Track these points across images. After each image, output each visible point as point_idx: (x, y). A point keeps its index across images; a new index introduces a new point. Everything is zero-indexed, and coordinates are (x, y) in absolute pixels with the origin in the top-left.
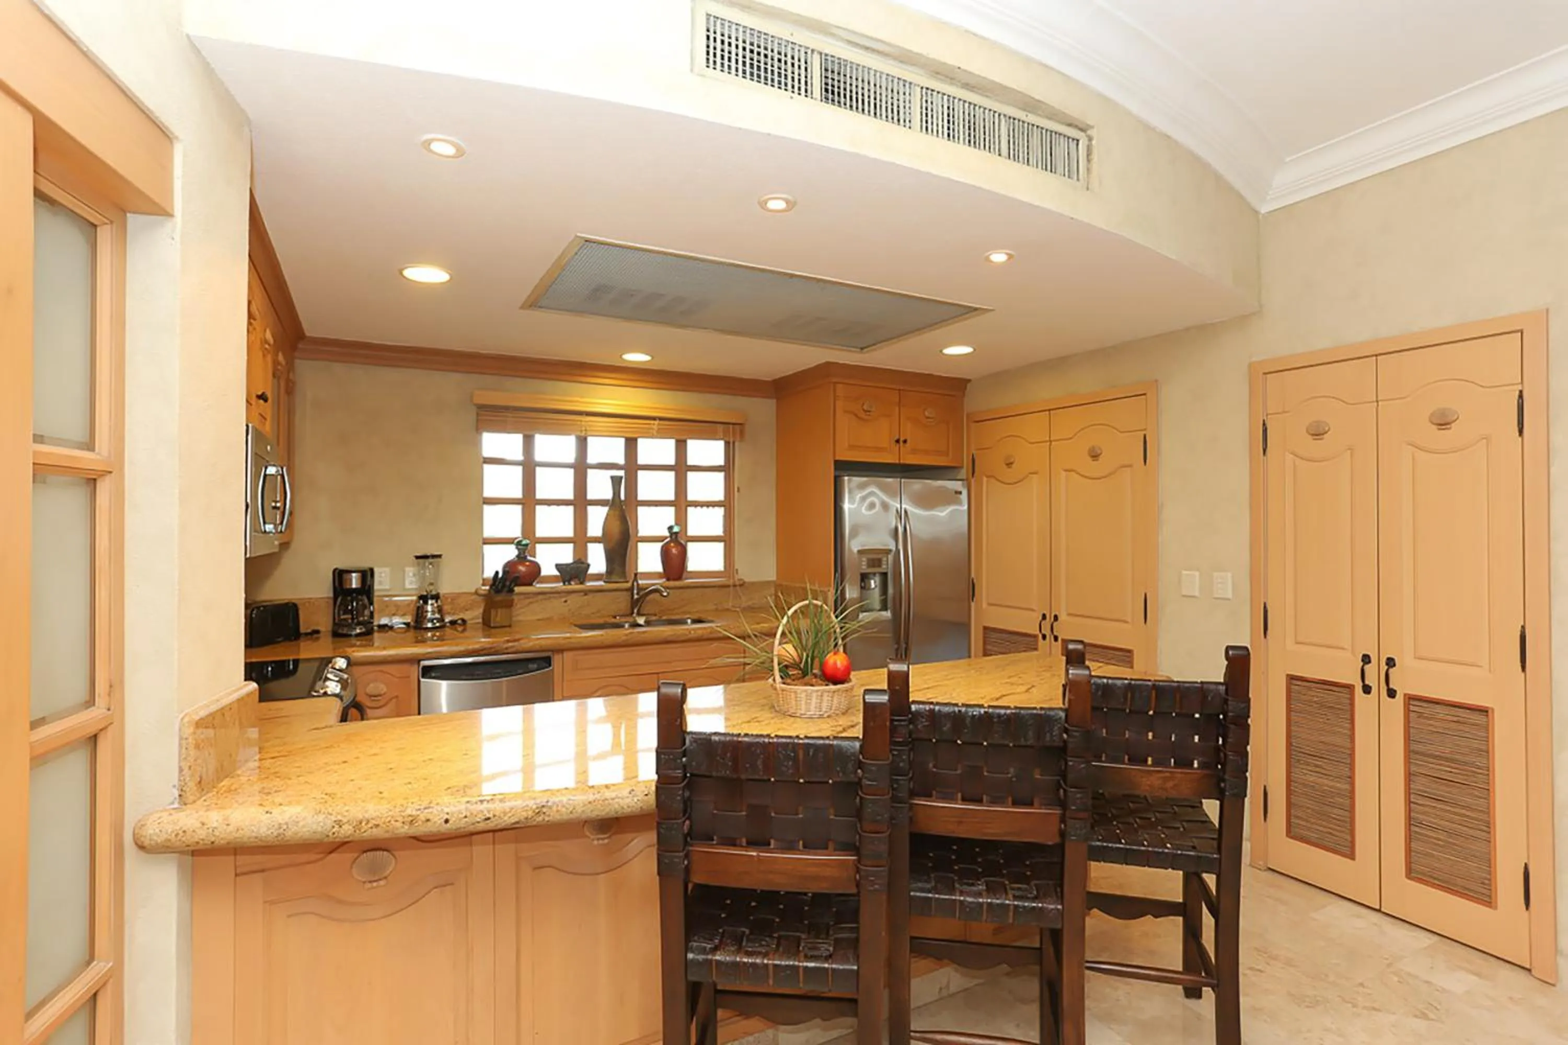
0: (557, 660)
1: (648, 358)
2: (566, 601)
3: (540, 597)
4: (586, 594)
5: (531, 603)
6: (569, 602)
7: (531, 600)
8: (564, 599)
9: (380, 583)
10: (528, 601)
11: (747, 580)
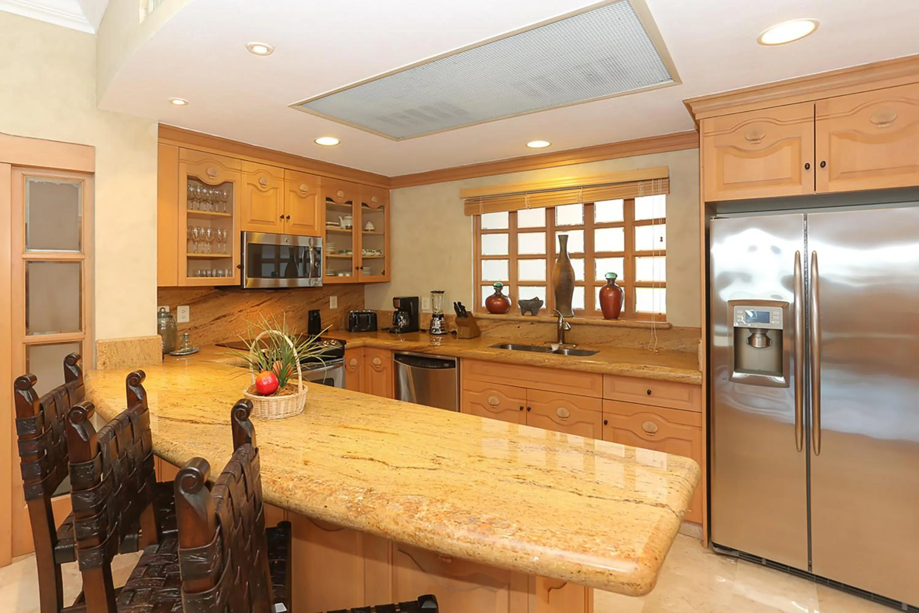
0: (464, 365)
1: (546, 144)
2: (519, 327)
3: (503, 322)
4: (532, 324)
5: (497, 326)
6: (521, 327)
7: (497, 324)
8: (518, 326)
9: (425, 306)
10: (496, 324)
11: (674, 325)
